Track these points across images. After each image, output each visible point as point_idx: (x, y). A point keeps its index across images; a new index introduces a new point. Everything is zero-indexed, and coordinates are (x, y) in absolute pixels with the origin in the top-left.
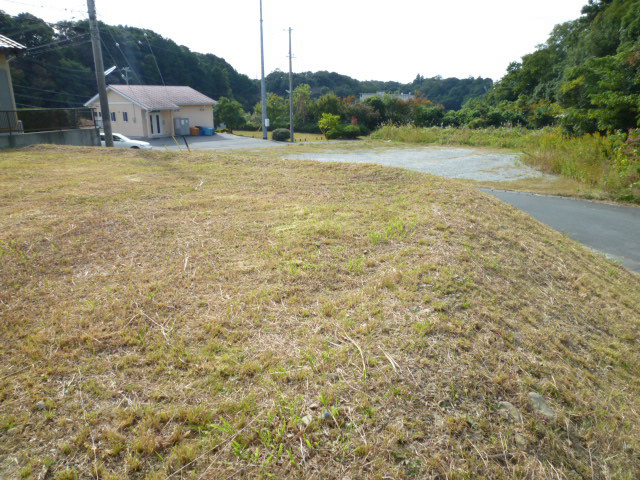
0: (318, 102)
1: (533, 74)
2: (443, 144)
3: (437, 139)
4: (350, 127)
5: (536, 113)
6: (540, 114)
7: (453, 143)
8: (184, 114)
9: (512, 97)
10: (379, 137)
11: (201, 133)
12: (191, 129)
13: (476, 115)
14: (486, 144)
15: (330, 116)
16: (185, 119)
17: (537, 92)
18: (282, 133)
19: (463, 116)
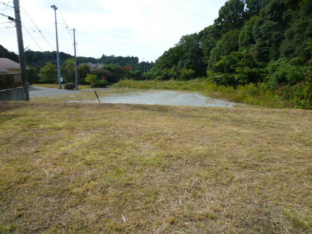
1: (172, 58)
2: (156, 89)
4: (103, 81)
5: (183, 74)
6: (185, 74)
7: (159, 88)
9: (170, 67)
10: (121, 86)
13: (157, 75)
15: (92, 76)
17: (180, 65)
18: (71, 85)
19: (151, 75)
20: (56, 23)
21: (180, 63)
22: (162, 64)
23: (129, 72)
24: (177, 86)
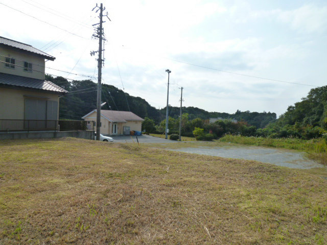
0: (192, 122)
1: (297, 114)
2: (259, 145)
3: (255, 143)
4: (209, 135)
5: (306, 131)
6: (308, 132)
8: (128, 124)
9: (292, 123)
10: (224, 140)
11: (134, 134)
12: (131, 132)
13: (273, 132)
14: (282, 147)
15: (199, 129)
16: (128, 127)
17: (305, 121)
18: (175, 136)
19: (267, 131)
20: (168, 84)
21: (305, 119)
22: (285, 120)
23: (243, 128)
24: (286, 144)
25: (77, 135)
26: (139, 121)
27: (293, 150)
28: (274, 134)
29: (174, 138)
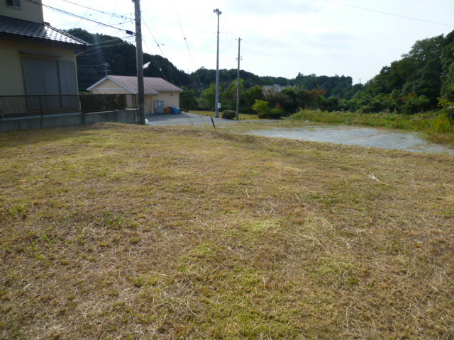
0: (249, 91)
1: (394, 77)
2: (349, 124)
3: (344, 121)
4: (275, 110)
5: (407, 102)
6: (410, 104)
7: (356, 124)
8: (161, 98)
9: (386, 91)
10: (299, 118)
11: (170, 112)
12: (165, 109)
13: (363, 104)
14: (383, 125)
15: (261, 102)
16: (161, 102)
17: (405, 88)
18: (230, 113)
19: (354, 104)
20: (218, 32)
21: (405, 86)
22: (376, 86)
23: (319, 99)
24: (386, 122)
25: (115, 118)
26: (176, 92)
27: (398, 130)
28: (365, 107)
29: (229, 117)
